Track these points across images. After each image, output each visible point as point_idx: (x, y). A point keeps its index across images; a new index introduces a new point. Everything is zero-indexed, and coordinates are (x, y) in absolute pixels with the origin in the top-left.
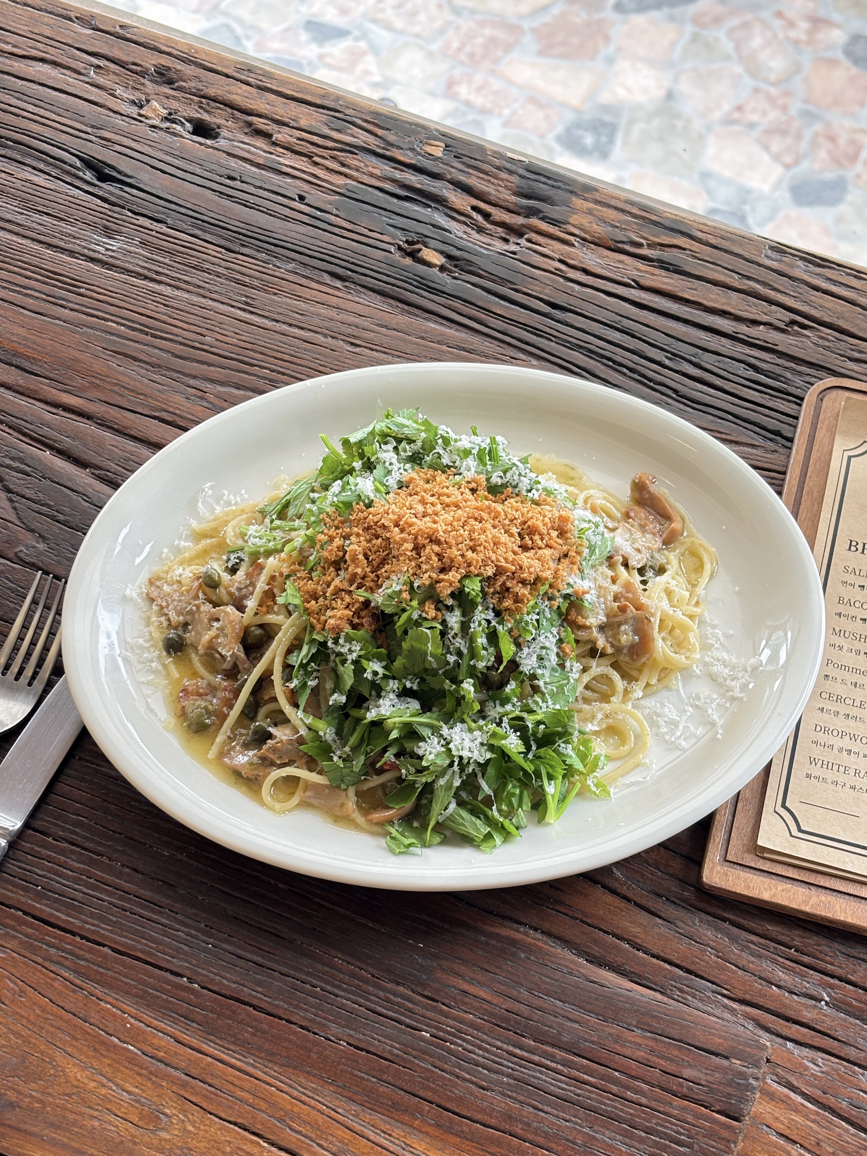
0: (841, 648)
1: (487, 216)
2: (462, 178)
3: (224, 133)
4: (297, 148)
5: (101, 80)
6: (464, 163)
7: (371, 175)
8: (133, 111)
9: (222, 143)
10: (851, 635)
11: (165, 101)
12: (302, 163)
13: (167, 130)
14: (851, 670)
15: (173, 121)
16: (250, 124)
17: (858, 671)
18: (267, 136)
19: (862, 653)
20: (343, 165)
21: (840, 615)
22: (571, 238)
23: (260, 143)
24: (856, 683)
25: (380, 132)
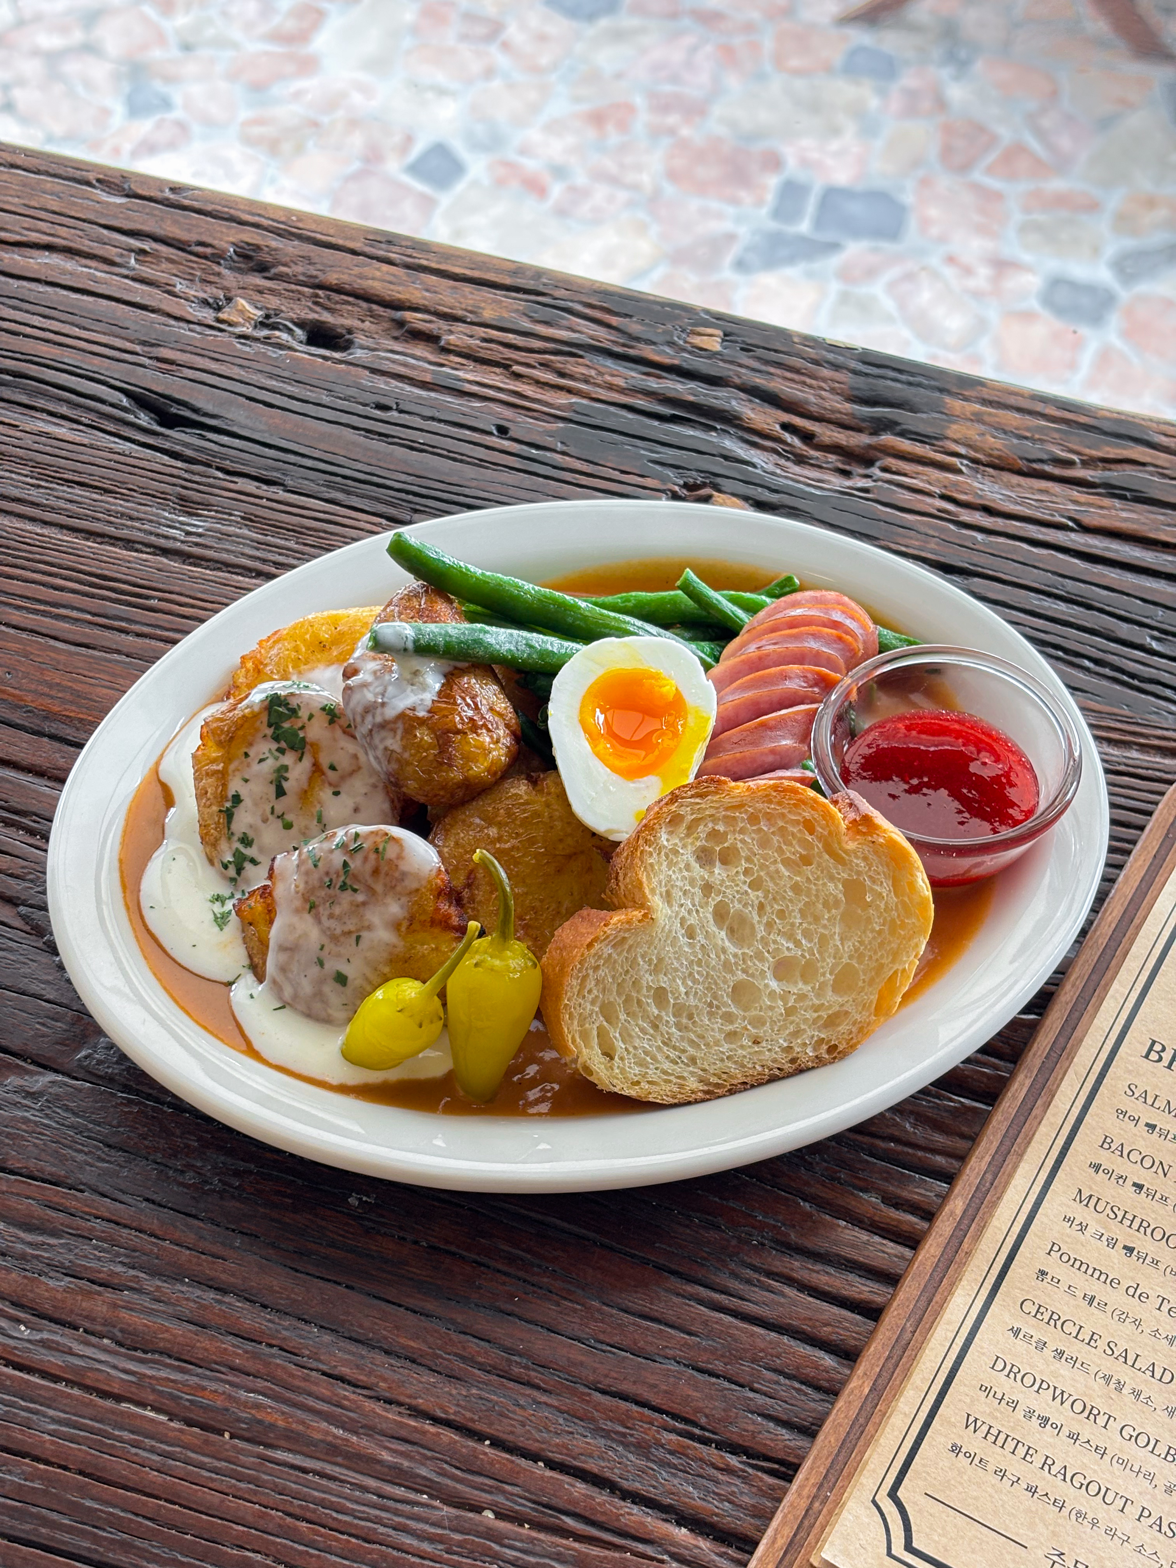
0: (1083, 1228)
1: (807, 437)
2: (759, 381)
3: (360, 339)
4: (483, 354)
5: (147, 271)
6: (759, 359)
7: (611, 387)
8: (207, 315)
9: (358, 354)
10: (1108, 1211)
11: (257, 297)
12: (495, 378)
13: (266, 341)
14: (1090, 1271)
15: (274, 327)
16: (400, 324)
17: (1103, 1277)
18: (431, 339)
19: (1120, 1245)
20: (562, 375)
21: (1097, 1168)
22: (955, 461)
23: (420, 350)
24: (1093, 1298)
25: (614, 321)
